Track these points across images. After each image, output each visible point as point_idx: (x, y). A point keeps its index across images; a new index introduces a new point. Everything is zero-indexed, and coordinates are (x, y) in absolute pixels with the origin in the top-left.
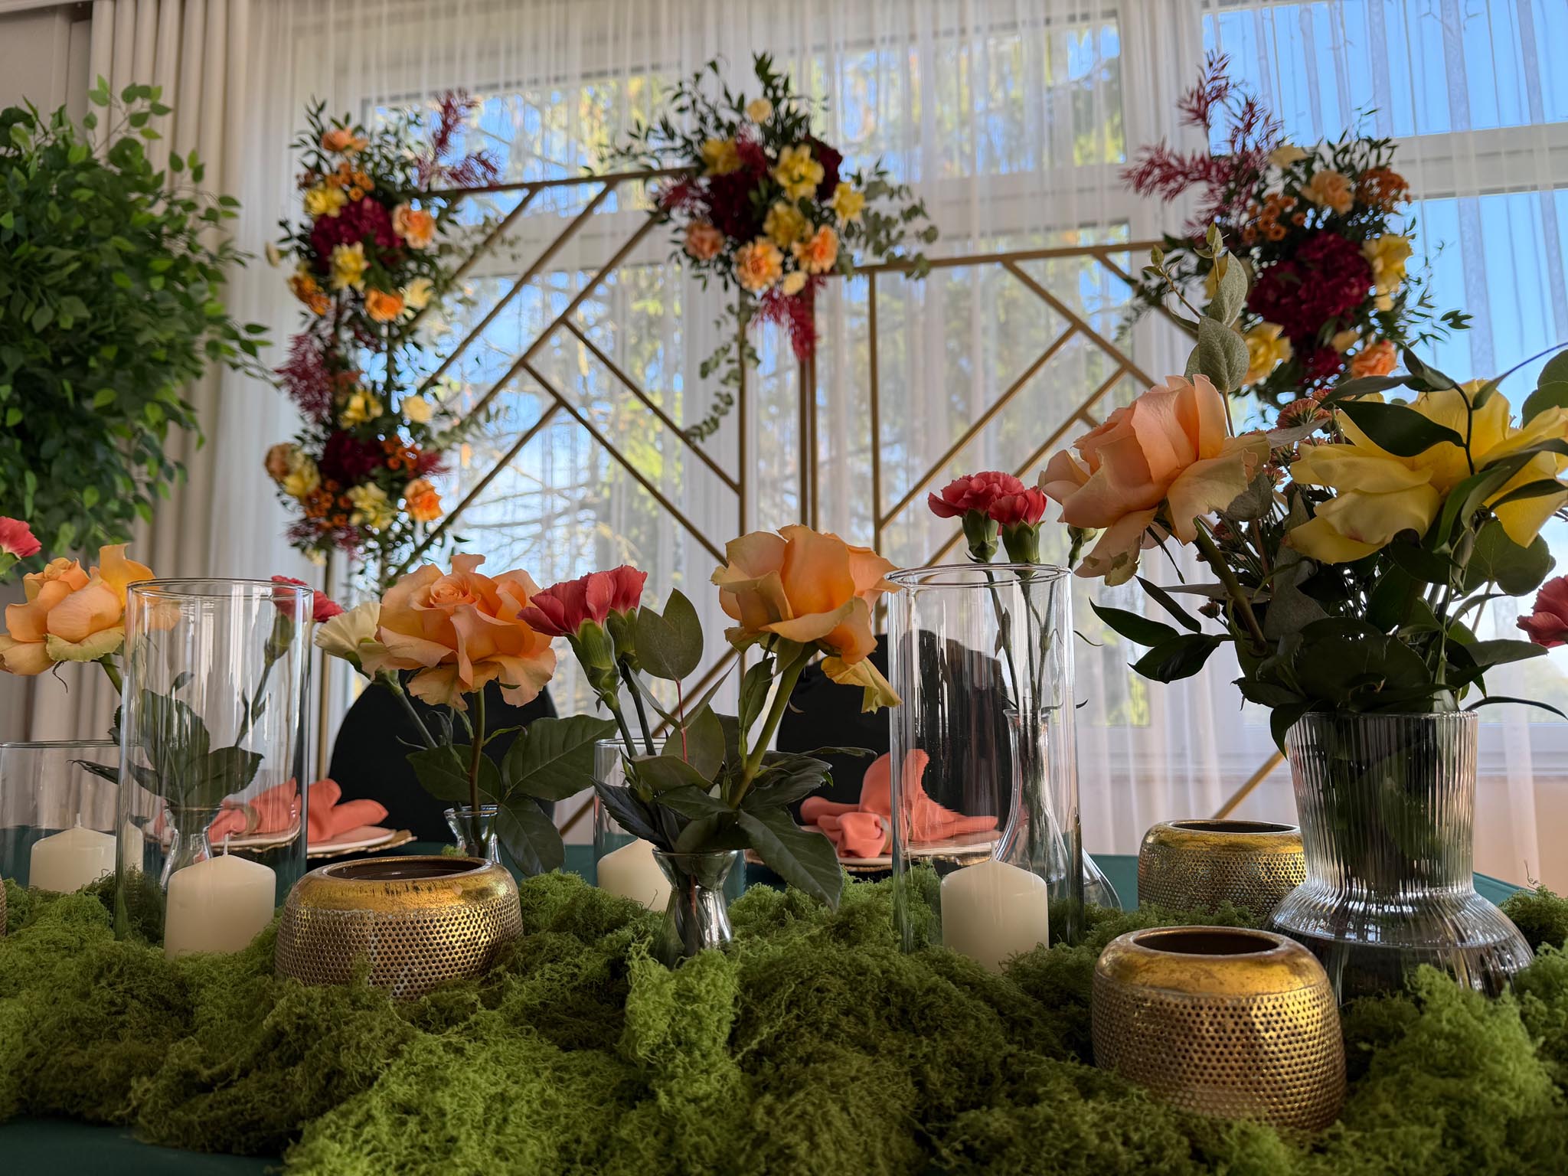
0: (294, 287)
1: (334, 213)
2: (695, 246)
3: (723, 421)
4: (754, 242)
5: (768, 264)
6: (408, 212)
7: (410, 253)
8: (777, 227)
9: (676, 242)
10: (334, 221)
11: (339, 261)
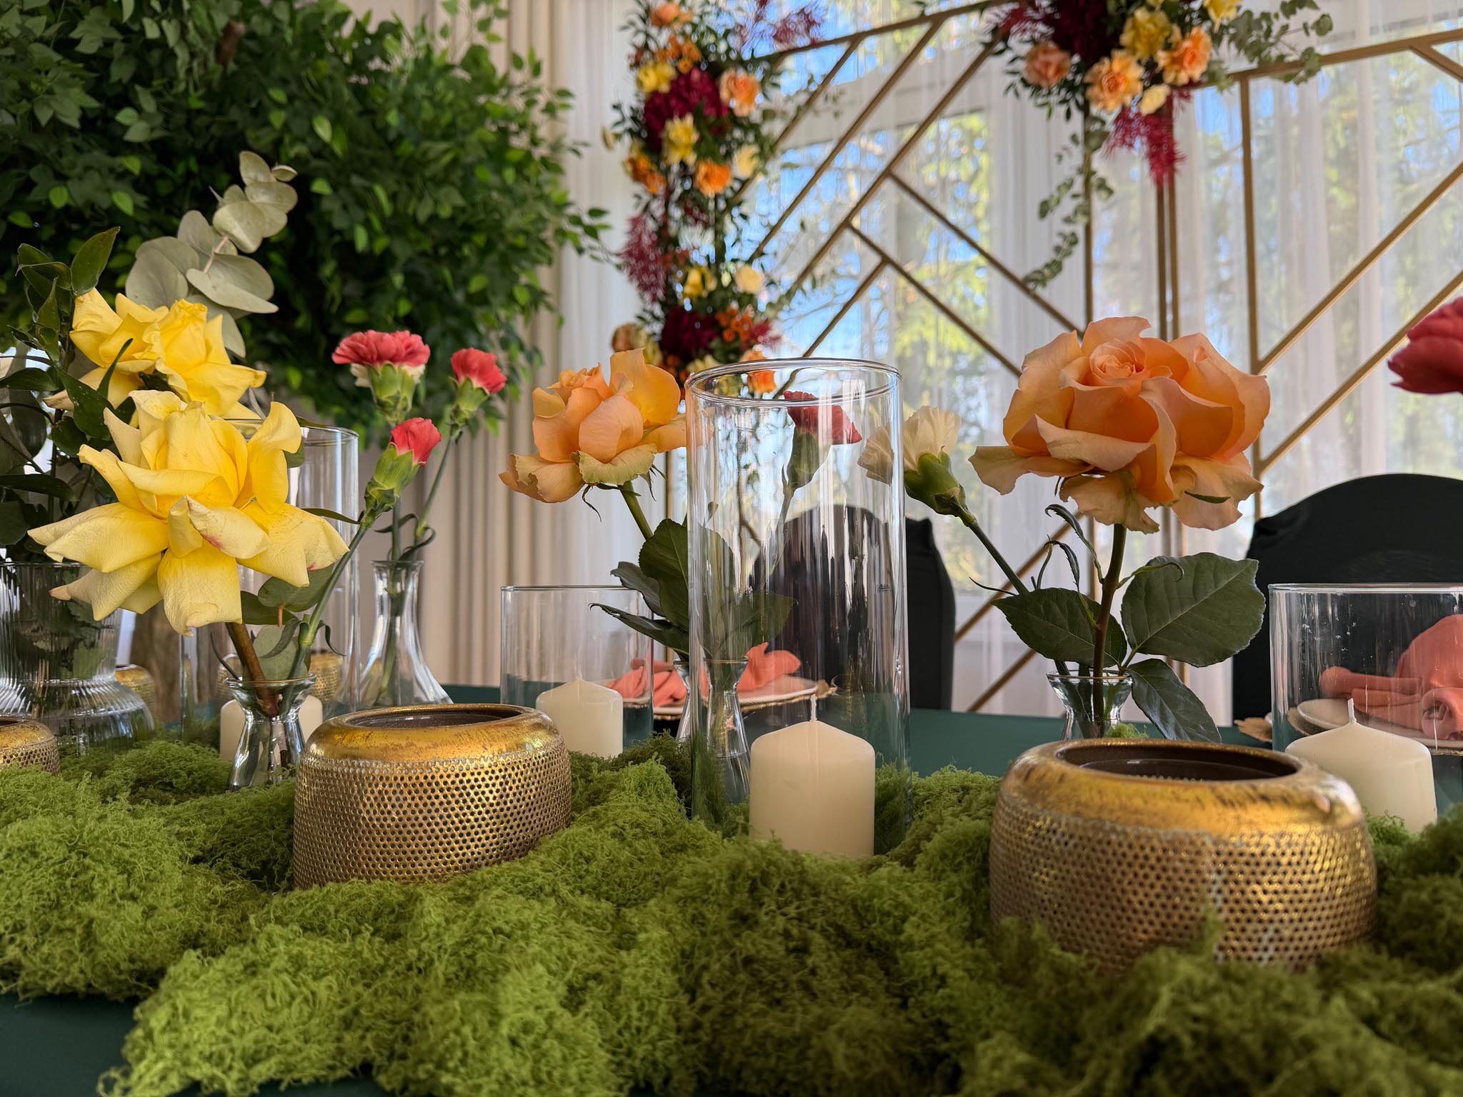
0: (629, 168)
1: (665, 88)
2: (1039, 72)
3: (1067, 263)
4: (1109, 56)
5: (1126, 80)
6: (734, 79)
7: (736, 121)
8: (1137, 36)
9: (1014, 73)
10: (666, 97)
11: (673, 135)
